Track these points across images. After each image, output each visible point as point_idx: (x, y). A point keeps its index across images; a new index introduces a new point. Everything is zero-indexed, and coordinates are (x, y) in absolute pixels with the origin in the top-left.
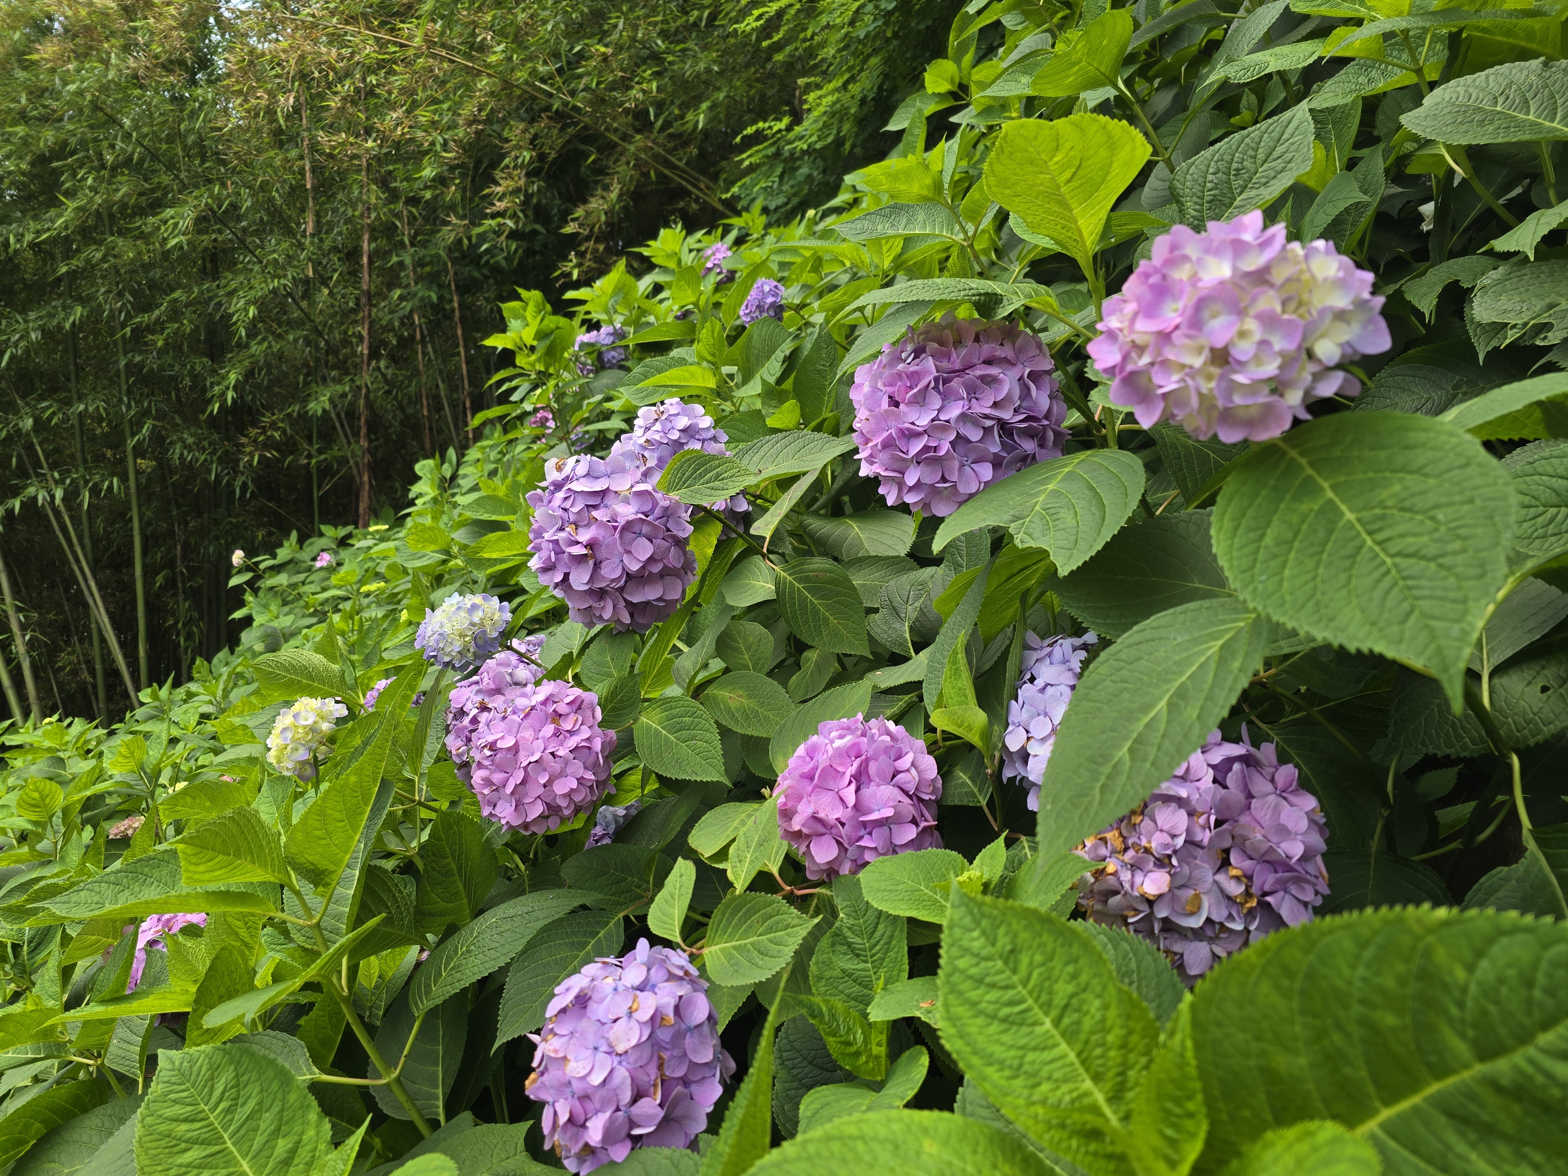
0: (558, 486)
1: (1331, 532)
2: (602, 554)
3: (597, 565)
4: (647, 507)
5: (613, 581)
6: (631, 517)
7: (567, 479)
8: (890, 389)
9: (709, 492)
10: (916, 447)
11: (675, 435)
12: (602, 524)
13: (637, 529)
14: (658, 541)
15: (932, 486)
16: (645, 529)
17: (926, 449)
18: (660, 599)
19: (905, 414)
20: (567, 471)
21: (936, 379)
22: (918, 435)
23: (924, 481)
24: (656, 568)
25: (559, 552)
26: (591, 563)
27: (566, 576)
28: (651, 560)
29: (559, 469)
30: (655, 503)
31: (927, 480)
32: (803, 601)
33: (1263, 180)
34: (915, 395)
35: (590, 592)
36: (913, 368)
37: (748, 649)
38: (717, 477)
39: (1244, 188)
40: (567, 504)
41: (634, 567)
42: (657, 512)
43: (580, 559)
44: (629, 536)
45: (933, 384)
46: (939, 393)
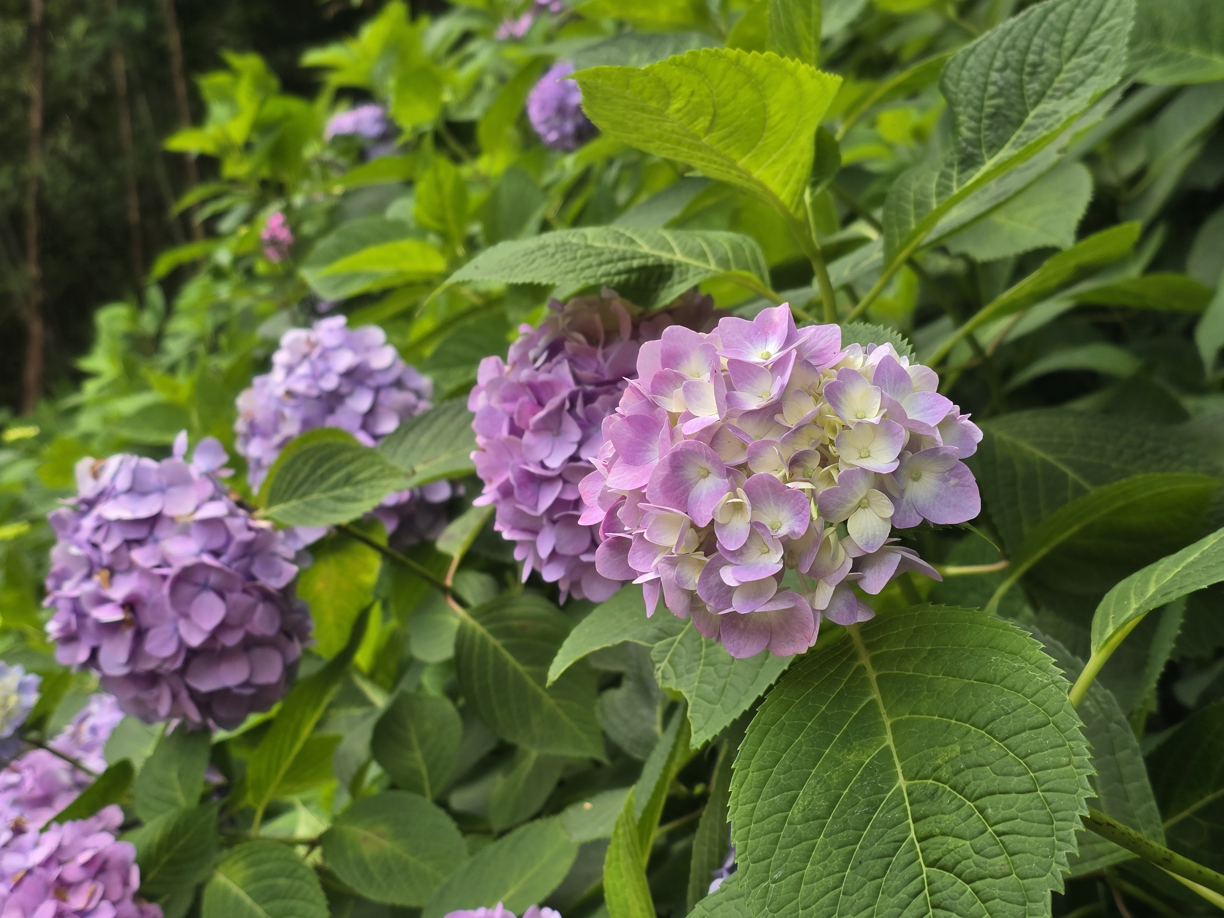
0: (91, 504)
1: (873, 807)
2: (147, 617)
3: (140, 635)
4: (217, 542)
5: (166, 660)
6: (189, 561)
7: (102, 496)
8: (509, 407)
9: (332, 504)
10: (547, 500)
11: (330, 383)
12: (145, 573)
13: (200, 578)
14: (236, 597)
15: (576, 557)
16: (214, 579)
17: (559, 503)
18: (246, 684)
19: (530, 448)
20: (105, 479)
21: (573, 398)
22: (549, 480)
23: (562, 551)
24: (232, 639)
25: (80, 614)
26: (129, 634)
27: (94, 652)
28: (223, 627)
29: (96, 474)
30: (229, 538)
31: (567, 550)
32: (501, 666)
33: (1068, 85)
34: (543, 420)
35: (132, 678)
36: (543, 377)
37: (422, 741)
38: (348, 480)
39: (1041, 96)
40: (98, 538)
41: (195, 640)
42: (232, 550)
43: (113, 628)
44: (186, 590)
45: (567, 405)
46: (576, 418)
